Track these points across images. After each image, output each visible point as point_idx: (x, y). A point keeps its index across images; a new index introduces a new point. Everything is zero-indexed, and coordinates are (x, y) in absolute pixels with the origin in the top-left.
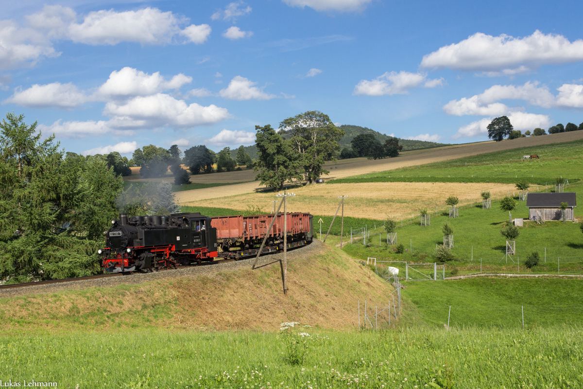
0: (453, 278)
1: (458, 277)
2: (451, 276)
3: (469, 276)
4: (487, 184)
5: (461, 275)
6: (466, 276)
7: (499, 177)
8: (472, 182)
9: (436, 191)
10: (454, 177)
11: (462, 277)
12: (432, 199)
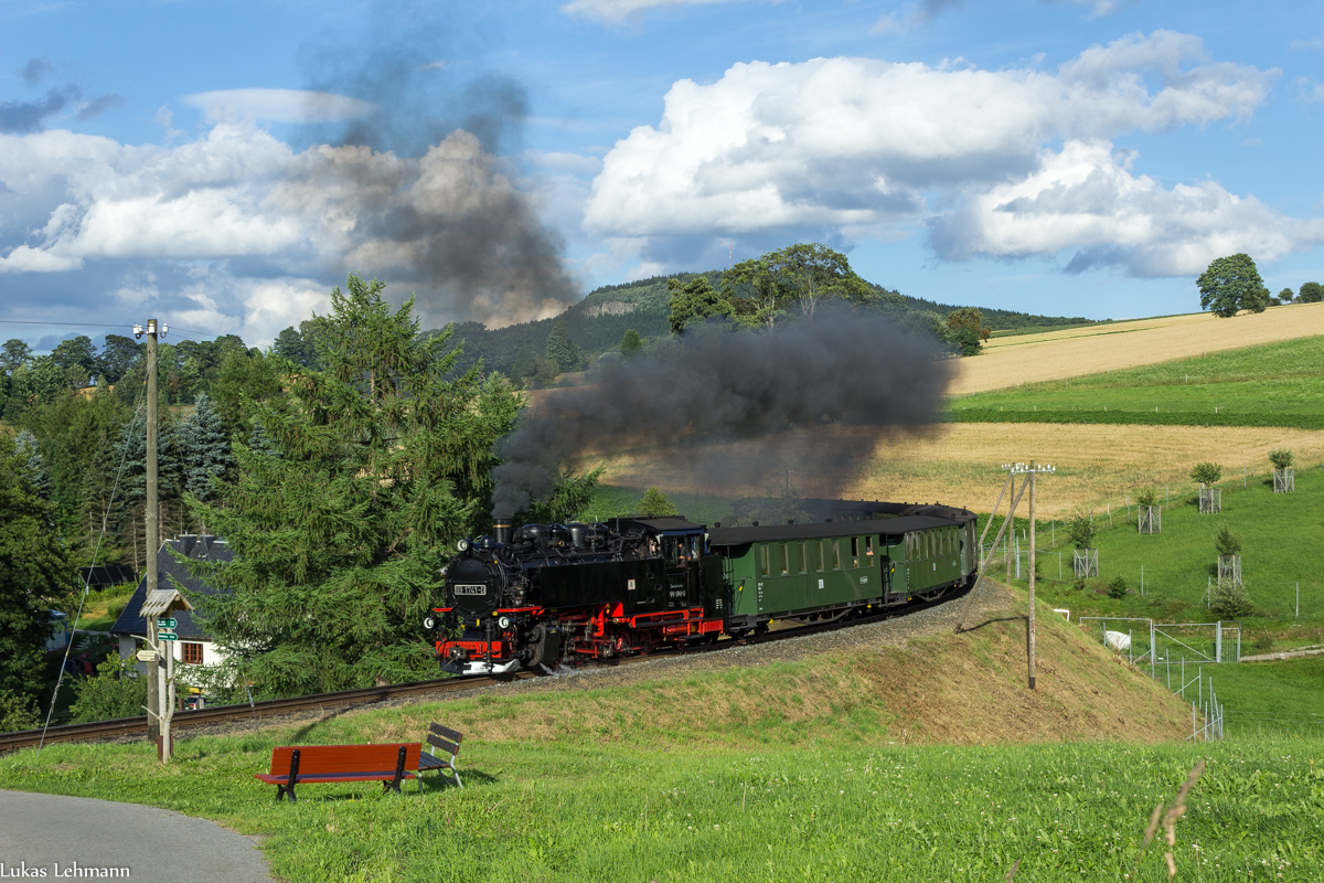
0: (1260, 657)
1: (1272, 656)
2: (1256, 654)
3: (1299, 653)
4: (1262, 429)
5: (1279, 651)
6: (1293, 654)
7: (1287, 412)
8: (1221, 424)
9: (1138, 447)
10: (1168, 411)
11: (1282, 655)
12: (1136, 466)
